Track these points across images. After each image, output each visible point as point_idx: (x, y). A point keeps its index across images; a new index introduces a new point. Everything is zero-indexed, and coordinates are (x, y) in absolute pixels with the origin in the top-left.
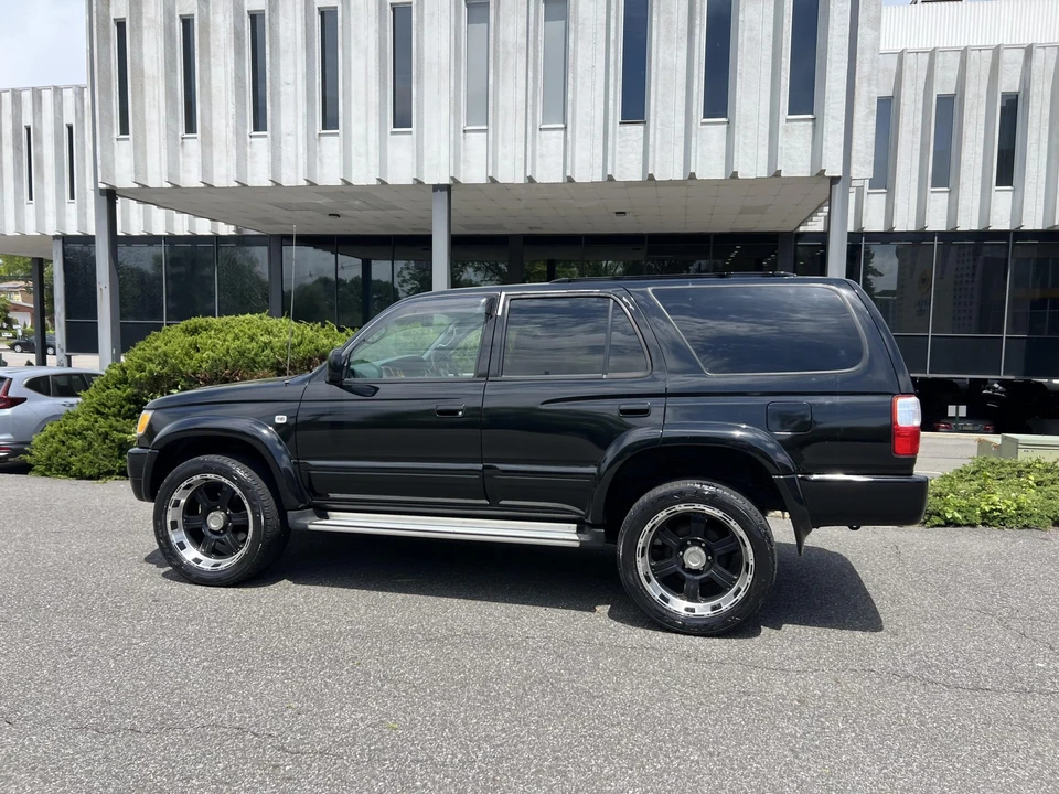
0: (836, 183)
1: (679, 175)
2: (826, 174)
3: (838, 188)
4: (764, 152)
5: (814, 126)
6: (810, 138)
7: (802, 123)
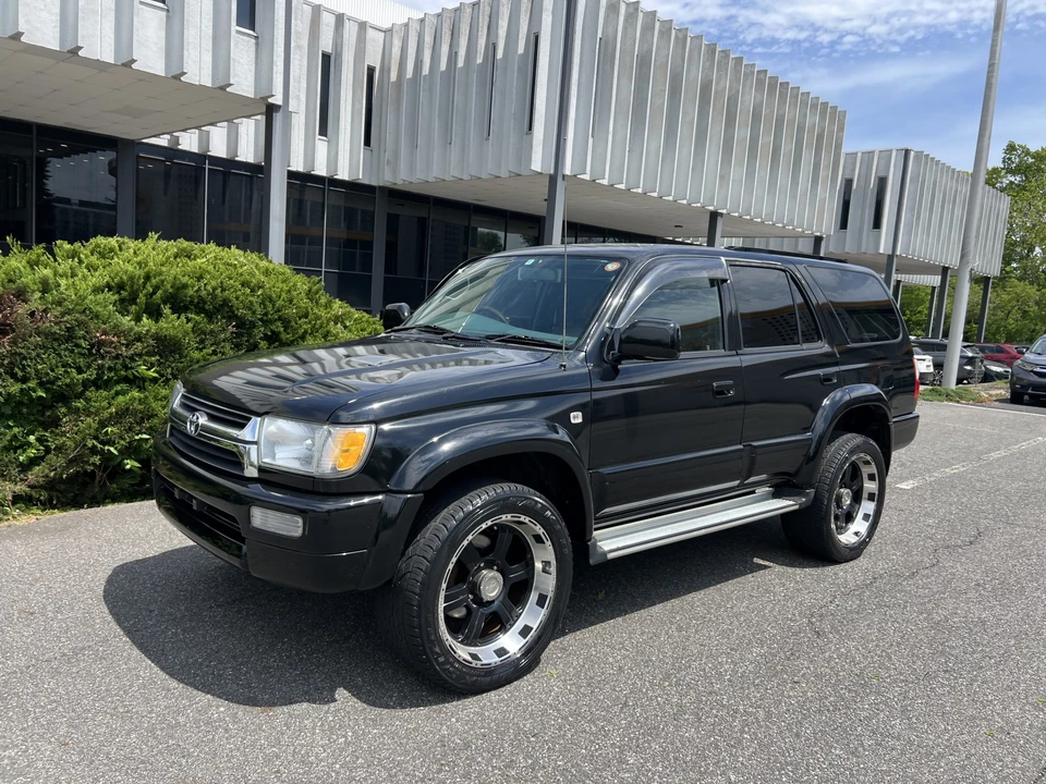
0: (277, 112)
1: (108, 57)
2: (270, 100)
3: (278, 118)
4: (208, 58)
5: (257, 44)
6: (253, 55)
7: (246, 38)
